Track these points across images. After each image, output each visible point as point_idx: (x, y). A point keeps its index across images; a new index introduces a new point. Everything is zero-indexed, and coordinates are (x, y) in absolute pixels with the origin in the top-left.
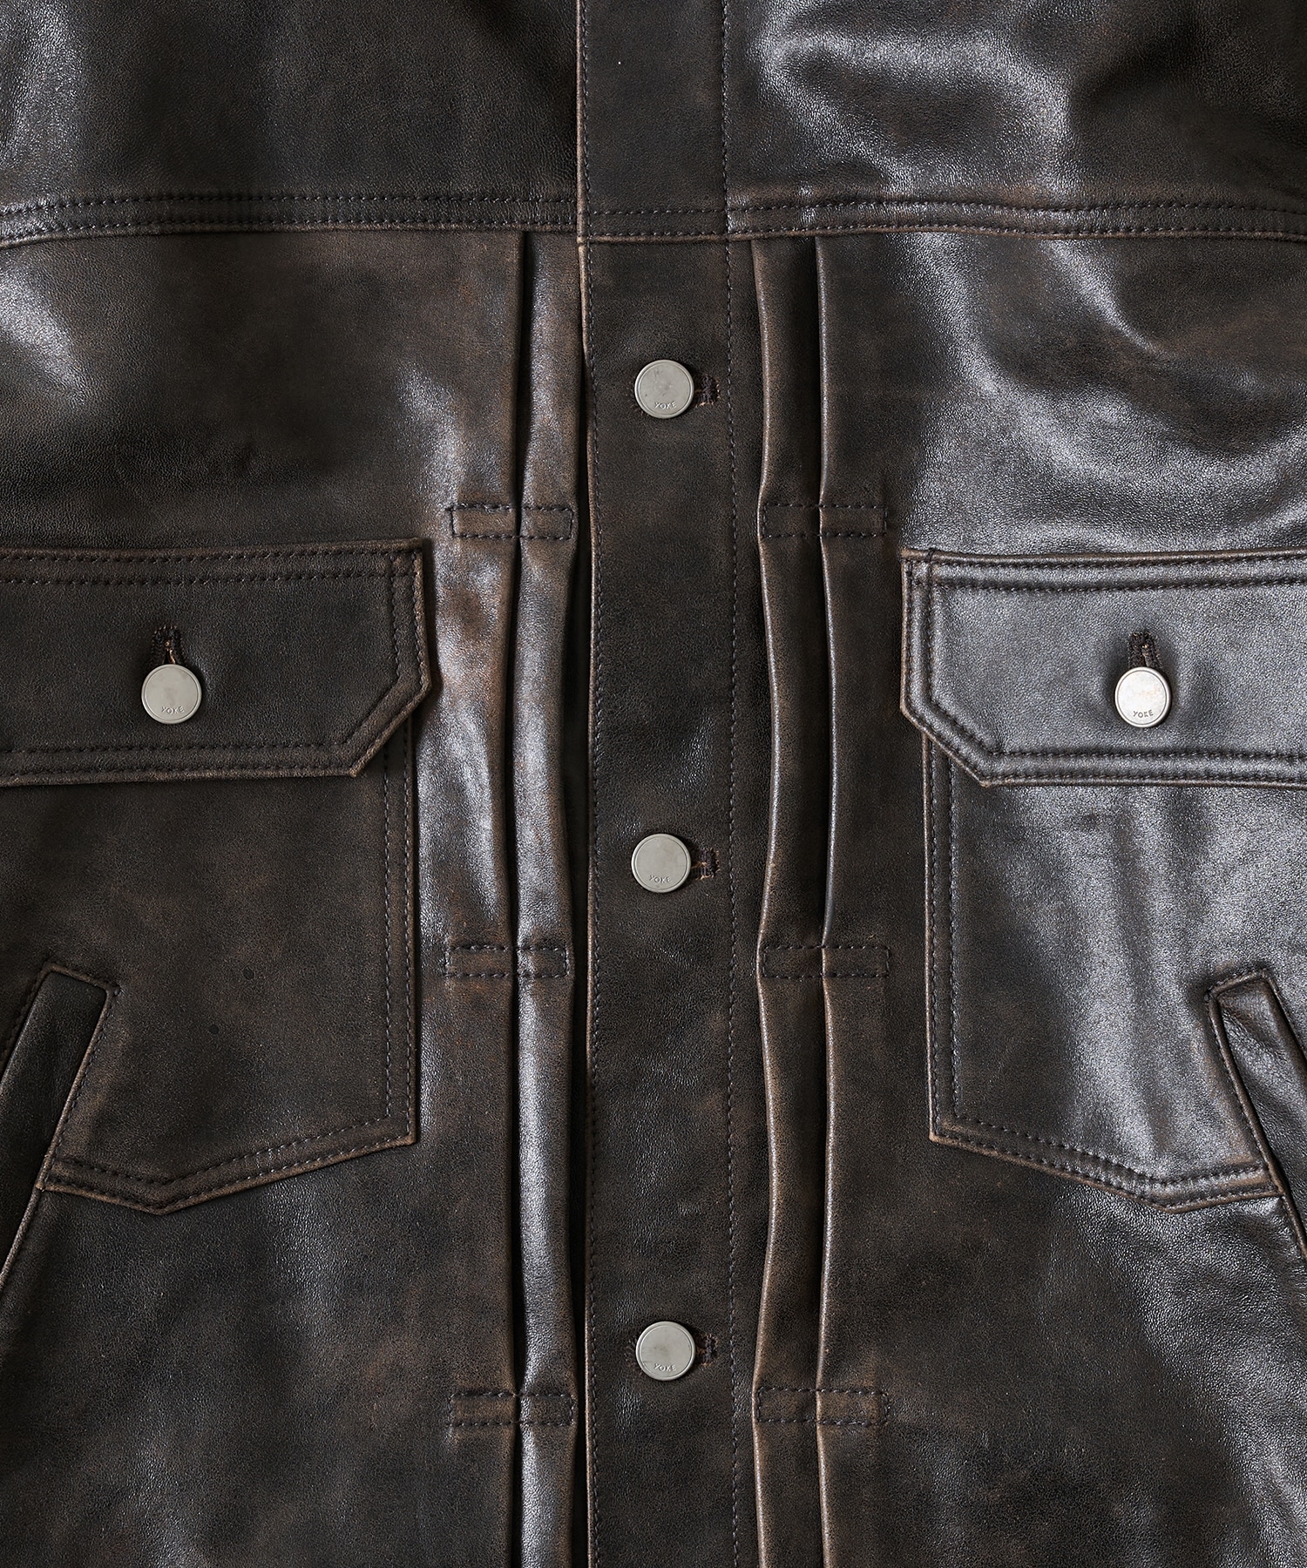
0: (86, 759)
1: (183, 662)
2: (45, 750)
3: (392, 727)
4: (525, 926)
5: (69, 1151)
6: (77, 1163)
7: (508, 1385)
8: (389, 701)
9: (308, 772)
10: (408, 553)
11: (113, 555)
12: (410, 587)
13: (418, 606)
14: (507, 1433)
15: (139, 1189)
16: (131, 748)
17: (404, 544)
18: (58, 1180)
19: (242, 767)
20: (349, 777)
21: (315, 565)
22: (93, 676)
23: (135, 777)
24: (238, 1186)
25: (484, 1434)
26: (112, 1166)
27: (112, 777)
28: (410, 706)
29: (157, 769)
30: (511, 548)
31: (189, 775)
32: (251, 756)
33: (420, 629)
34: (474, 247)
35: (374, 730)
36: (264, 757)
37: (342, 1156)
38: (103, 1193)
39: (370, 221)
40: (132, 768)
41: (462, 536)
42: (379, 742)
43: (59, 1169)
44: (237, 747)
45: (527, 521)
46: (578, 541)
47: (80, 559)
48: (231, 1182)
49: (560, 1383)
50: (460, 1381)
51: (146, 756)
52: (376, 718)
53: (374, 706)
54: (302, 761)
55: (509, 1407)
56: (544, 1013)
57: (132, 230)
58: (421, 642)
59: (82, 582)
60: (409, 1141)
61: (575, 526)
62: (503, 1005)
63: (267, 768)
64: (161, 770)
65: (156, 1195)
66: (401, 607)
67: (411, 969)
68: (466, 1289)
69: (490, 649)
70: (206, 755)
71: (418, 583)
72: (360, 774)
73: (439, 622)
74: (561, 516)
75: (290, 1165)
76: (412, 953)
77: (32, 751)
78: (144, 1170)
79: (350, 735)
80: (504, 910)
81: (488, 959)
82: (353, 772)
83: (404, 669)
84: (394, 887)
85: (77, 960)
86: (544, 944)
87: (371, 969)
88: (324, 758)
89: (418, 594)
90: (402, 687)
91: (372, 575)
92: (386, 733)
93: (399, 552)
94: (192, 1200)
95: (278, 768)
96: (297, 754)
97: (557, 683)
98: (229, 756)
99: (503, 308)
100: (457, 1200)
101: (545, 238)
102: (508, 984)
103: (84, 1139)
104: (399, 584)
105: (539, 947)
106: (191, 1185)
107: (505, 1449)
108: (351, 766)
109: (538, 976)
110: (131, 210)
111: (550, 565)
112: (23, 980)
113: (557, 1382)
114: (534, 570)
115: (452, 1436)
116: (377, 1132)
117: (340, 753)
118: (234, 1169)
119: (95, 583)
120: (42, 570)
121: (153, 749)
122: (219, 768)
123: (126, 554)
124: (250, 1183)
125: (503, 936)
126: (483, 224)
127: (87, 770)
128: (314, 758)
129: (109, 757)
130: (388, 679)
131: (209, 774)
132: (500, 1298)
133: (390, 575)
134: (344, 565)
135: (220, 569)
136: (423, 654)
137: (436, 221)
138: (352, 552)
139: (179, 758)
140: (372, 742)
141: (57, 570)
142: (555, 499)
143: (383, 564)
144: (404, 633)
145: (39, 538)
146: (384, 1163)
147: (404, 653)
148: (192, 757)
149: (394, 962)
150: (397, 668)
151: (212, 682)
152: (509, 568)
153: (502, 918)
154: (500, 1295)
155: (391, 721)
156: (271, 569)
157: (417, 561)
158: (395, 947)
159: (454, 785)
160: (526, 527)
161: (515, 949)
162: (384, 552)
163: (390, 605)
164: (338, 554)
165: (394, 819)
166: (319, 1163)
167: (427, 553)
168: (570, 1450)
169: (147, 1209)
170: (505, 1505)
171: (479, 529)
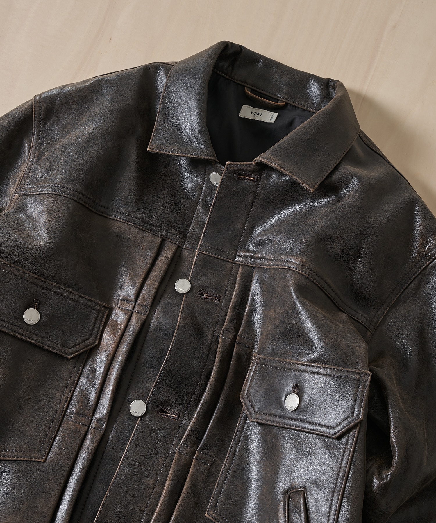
1: (38, 310)
3: (84, 350)
4: (97, 416)
8: (86, 343)
9: (58, 352)
10: (106, 308)
11: (33, 275)
12: (103, 317)
13: (103, 322)
16: (15, 326)
17: (106, 305)
19: (42, 343)
20: (67, 358)
21: (82, 300)
22: (13, 303)
23: (13, 333)
27: (7, 331)
28: (91, 346)
29: (19, 334)
30: (130, 313)
31: (27, 339)
32: (45, 341)
33: (101, 328)
34: (149, 237)
35: (79, 348)
36: (48, 343)
37: (23, 459)
39: (126, 220)
40: (13, 331)
41: (119, 307)
42: (79, 352)
44: (43, 338)
45: (137, 307)
46: (147, 317)
47: (24, 272)
51: (18, 329)
52: (81, 346)
53: (82, 342)
54: (57, 349)
56: (93, 439)
57: (69, 196)
58: (100, 332)
59: (21, 278)
60: (42, 461)
61: (148, 312)
62: (83, 433)
63: (48, 346)
64: (20, 335)
66: (99, 321)
67: (62, 415)
68: (41, 508)
69: (116, 338)
70: (34, 336)
71: (105, 317)
72: (71, 358)
73: (106, 329)
74: (145, 309)
75: (7, 457)
76: (64, 411)
79: (73, 347)
80: (93, 408)
81: (84, 420)
82: (69, 357)
83: (93, 337)
84: (67, 392)
86: (100, 420)
87: (52, 411)
88: (63, 350)
89: (104, 319)
90: (90, 341)
91: (95, 309)
92: (82, 351)
93: (104, 306)
95: (50, 348)
96: (57, 346)
97: (128, 350)
98: (39, 339)
99: (151, 255)
100: (49, 481)
101: (167, 242)
102: (86, 428)
104: (101, 315)
105: (98, 420)
108: (69, 356)
109: (94, 428)
110: (71, 192)
111: (138, 319)
114: (134, 319)
116: (35, 455)
117: (67, 350)
119: (25, 280)
120: (13, 270)
121: (21, 328)
122: (35, 341)
123: (36, 276)
125: (90, 415)
126: (154, 233)
128: (61, 349)
129: (8, 325)
130: (88, 337)
131: (32, 341)
132: (49, 514)
133: (99, 311)
134: (89, 303)
135: (58, 291)
136: (99, 335)
137: (143, 227)
138: (92, 301)
139: (26, 334)
140: (77, 351)
141: (16, 272)
142: (145, 304)
143: (98, 308)
144: (96, 327)
145: (15, 263)
146: (33, 465)
147: (94, 332)
148: (30, 335)
149: (58, 412)
150: (90, 336)
151: (43, 317)
152: (128, 318)
153: (92, 410)
154: (49, 513)
155: (84, 348)
156: (71, 296)
157: (107, 311)
158: (60, 408)
159: (93, 372)
160: (136, 309)
161: (92, 419)
162: (101, 305)
163: (96, 319)
164: (89, 300)
165: (74, 374)
166: (15, 459)
167: (111, 310)
171: (124, 307)
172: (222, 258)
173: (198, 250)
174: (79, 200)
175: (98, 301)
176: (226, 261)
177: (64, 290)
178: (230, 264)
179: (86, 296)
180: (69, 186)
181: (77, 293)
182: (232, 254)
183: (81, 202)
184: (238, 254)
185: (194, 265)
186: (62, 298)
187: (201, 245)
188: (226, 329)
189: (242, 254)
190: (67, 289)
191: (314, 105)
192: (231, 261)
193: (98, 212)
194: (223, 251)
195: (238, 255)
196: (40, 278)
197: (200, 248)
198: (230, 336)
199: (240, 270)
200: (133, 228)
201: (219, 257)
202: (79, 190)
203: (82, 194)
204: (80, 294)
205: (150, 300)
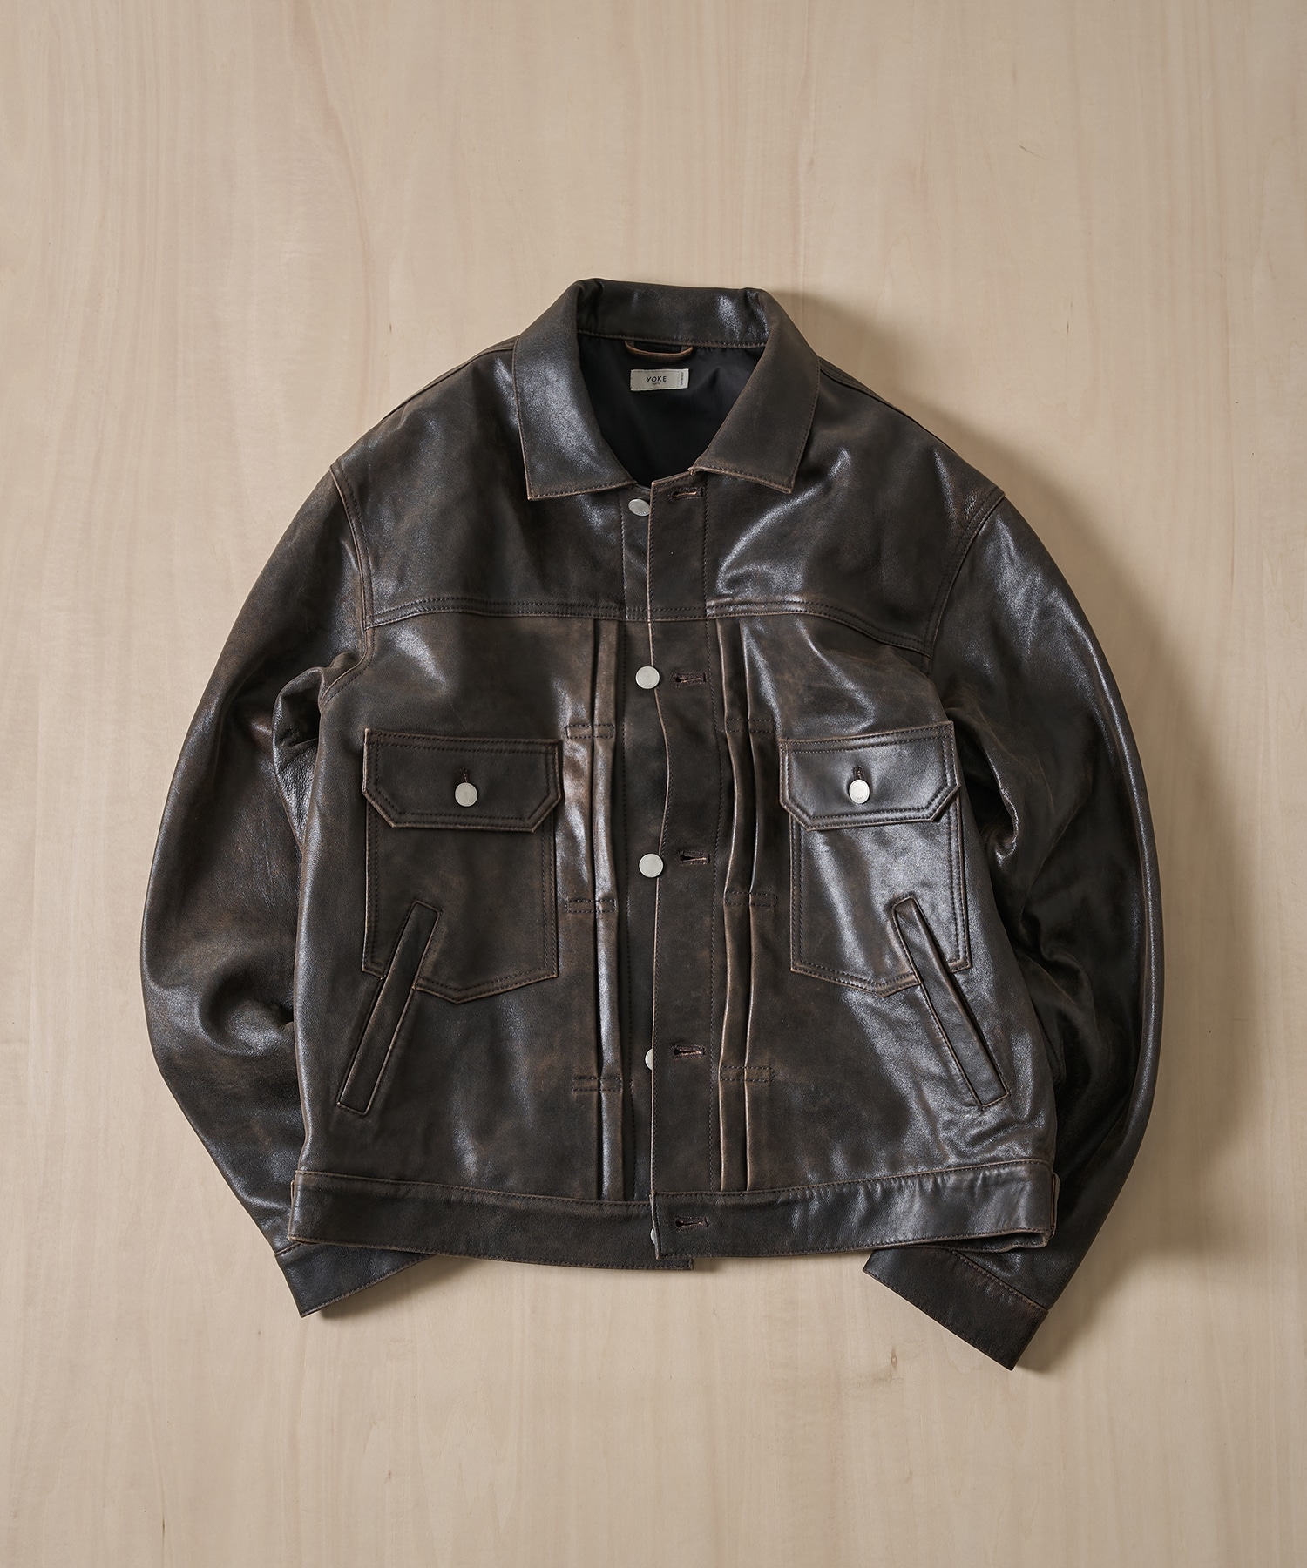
0: (434, 818)
1: (469, 782)
2: (418, 814)
3: (547, 813)
4: (599, 894)
5: (426, 974)
6: (427, 980)
7: (595, 1074)
8: (546, 803)
9: (516, 829)
10: (553, 745)
11: (446, 738)
12: (554, 759)
13: (557, 766)
14: (595, 1094)
15: (451, 992)
16: (450, 815)
17: (552, 741)
18: (421, 986)
19: (492, 825)
20: (530, 832)
21: (520, 747)
22: (437, 785)
23: (452, 827)
24: (487, 994)
25: (586, 1094)
26: (441, 982)
27: (443, 826)
28: (554, 805)
29: (460, 824)
30: (590, 741)
31: (472, 827)
32: (495, 821)
33: (558, 775)
34: (576, 625)
35: (541, 813)
36: (500, 822)
37: (528, 983)
38: (438, 993)
41: (571, 738)
42: (542, 819)
43: (421, 981)
44: (490, 817)
45: (596, 729)
46: (616, 738)
47: (433, 739)
48: (485, 993)
49: (616, 1073)
50: (576, 1072)
51: (456, 819)
52: (541, 809)
53: (541, 804)
54: (514, 825)
55: (596, 1084)
56: (607, 926)
58: (558, 780)
59: (434, 749)
60: (555, 976)
61: (615, 731)
62: (591, 923)
63: (500, 827)
65: (456, 995)
66: (551, 766)
67: (554, 909)
68: (579, 1034)
69: (584, 782)
70: (478, 820)
71: (557, 757)
72: (536, 831)
73: (564, 773)
74: (609, 727)
75: (507, 987)
76: (554, 902)
77: (413, 814)
78: (453, 984)
79: (532, 815)
80: (591, 885)
81: (585, 905)
82: (533, 830)
83: (552, 791)
84: (547, 877)
85: (427, 899)
86: (606, 899)
87: (538, 909)
88: (522, 824)
89: (557, 761)
90: (551, 797)
91: (541, 752)
92: (545, 815)
93: (550, 744)
94: (470, 999)
95: (504, 827)
96: (512, 822)
97: (609, 794)
98: (487, 821)
99: (587, 649)
100: (575, 999)
101: (602, 622)
102: (592, 915)
103: (430, 970)
104: (550, 757)
105: (604, 900)
106: (470, 992)
107: (595, 1100)
108: (532, 828)
109: (603, 911)
111: (606, 746)
112: (407, 906)
113: (614, 1072)
114: (600, 749)
115: (574, 1094)
116: (542, 973)
117: (528, 822)
118: (486, 987)
119: (439, 749)
120: (419, 743)
121: (459, 816)
122: (483, 825)
123: (451, 738)
124: (491, 993)
125: (591, 896)
126: (579, 616)
127: (434, 823)
128: (518, 824)
129: (443, 818)
130: (546, 794)
131: (479, 827)
133: (547, 753)
134: (530, 748)
135: (486, 747)
136: (558, 785)
137: (562, 614)
138: (533, 743)
139: (469, 820)
140: (539, 819)
141: (425, 744)
142: (606, 722)
143: (543, 749)
144: (551, 776)
145: (418, 730)
146: (545, 985)
147: (551, 784)
148: (474, 820)
149: (548, 906)
150: (548, 791)
151: (482, 791)
152: (590, 749)
153: (590, 889)
154: (593, 1037)
155: (547, 810)
156: (504, 747)
157: (556, 749)
158: (547, 901)
159: (571, 837)
160: (596, 733)
161: (595, 901)
162: (545, 744)
163: (547, 765)
164: (529, 743)
165: (546, 850)
166: (518, 986)
167: (560, 744)
168: (620, 1100)
169: (454, 1001)
170: (595, 1121)
171: (578, 734)
172: (688, 618)
173: (651, 619)
174: (465, 611)
175: (540, 740)
176: (694, 621)
177: (493, 742)
178: (702, 624)
179: (522, 740)
180: (446, 596)
181: (510, 740)
182: (699, 608)
183: (469, 611)
184: (708, 604)
185: (653, 643)
186: (493, 754)
187: (651, 610)
188: (730, 718)
189: (713, 603)
190: (496, 740)
191: (735, 337)
192: (702, 618)
193: (492, 615)
194: (686, 609)
195: (708, 607)
196: (456, 739)
197: (651, 616)
198: (739, 727)
199: (719, 628)
200: (550, 620)
201: (683, 619)
202: (460, 596)
203: (466, 599)
204: (514, 740)
205: (611, 714)
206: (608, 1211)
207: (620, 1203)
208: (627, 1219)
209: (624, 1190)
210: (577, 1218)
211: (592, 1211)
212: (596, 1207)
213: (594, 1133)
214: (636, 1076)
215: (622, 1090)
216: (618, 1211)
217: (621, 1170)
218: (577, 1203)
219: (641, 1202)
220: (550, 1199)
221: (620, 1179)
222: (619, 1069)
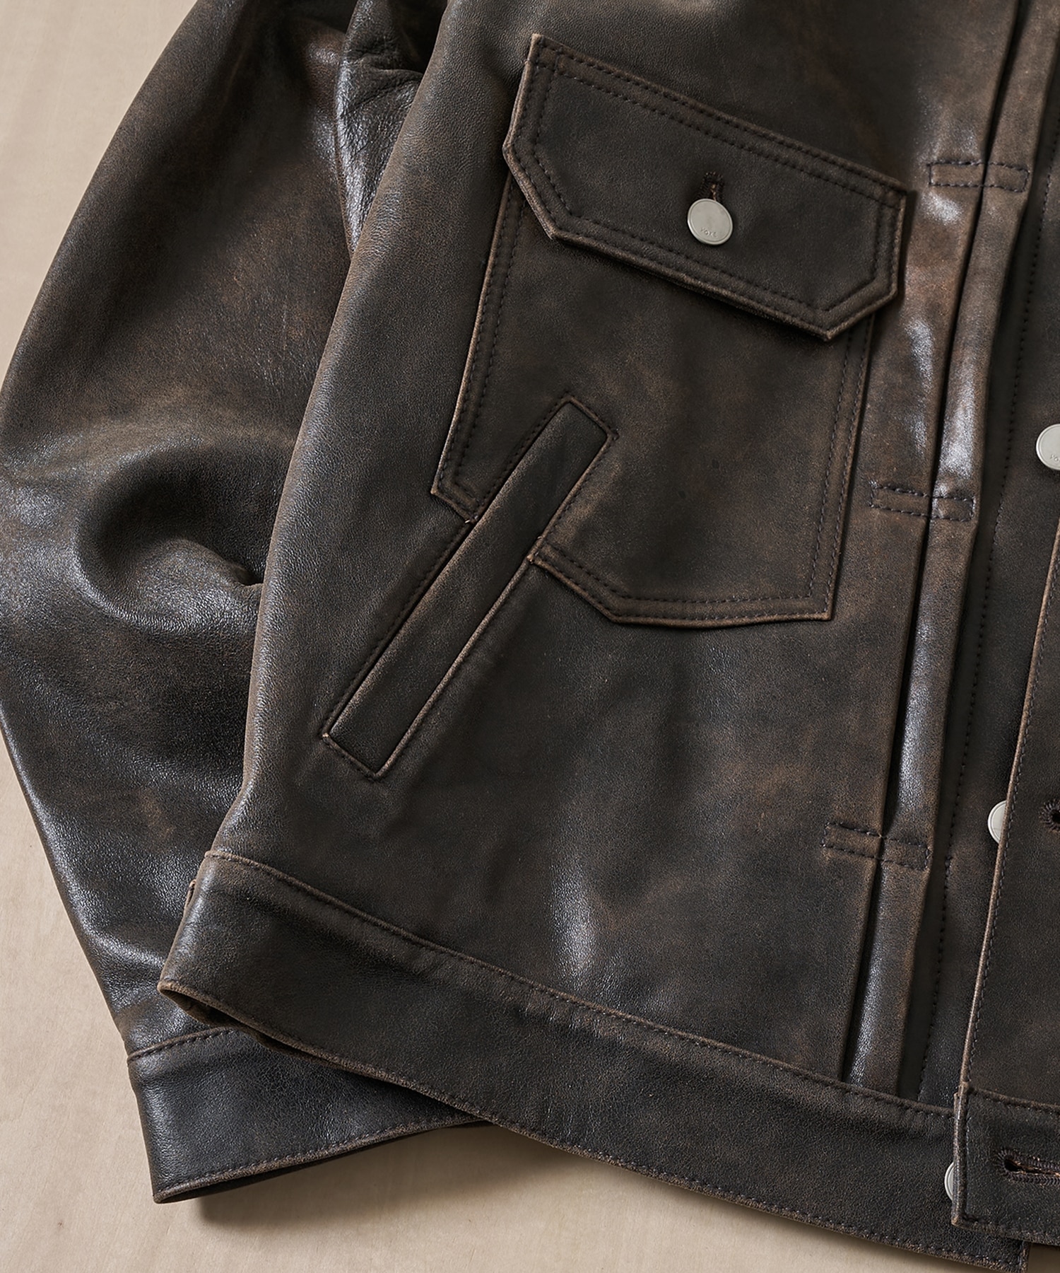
0: (636, 243)
1: (721, 202)
2: (606, 226)
3: (864, 311)
4: (943, 485)
5: (558, 539)
6: (563, 553)
7: (877, 825)
8: (866, 292)
9: (797, 322)
10: (899, 191)
11: (691, 102)
12: (895, 218)
13: (898, 233)
14: (870, 864)
15: (605, 593)
16: (671, 249)
17: (898, 183)
18: (545, 560)
19: (750, 298)
20: (823, 338)
21: (833, 172)
22: (655, 184)
23: (669, 272)
24: (678, 622)
25: (852, 859)
26: (589, 566)
27: (653, 265)
28: (880, 302)
29: (687, 273)
30: (975, 194)
32: (758, 292)
33: (897, 250)
35: (851, 309)
36: (768, 297)
38: (577, 584)
40: (669, 265)
41: (936, 185)
42: (852, 320)
43: (547, 550)
44: (749, 282)
45: (992, 174)
46: (1031, 195)
47: (666, 96)
48: (674, 618)
49: (921, 833)
50: (837, 811)
51: (681, 260)
52: (854, 300)
53: (854, 291)
54: (794, 313)
55: (873, 844)
56: (950, 546)
58: (896, 259)
59: (663, 114)
60: (825, 616)
61: (1029, 183)
62: (917, 534)
63: (767, 306)
64: (690, 276)
65: (614, 602)
66: (887, 229)
67: (845, 496)
68: (856, 738)
69: (949, 268)
70: (724, 276)
71: (900, 217)
72: (837, 338)
73: (910, 248)
74: (1019, 174)
75: (722, 617)
76: (847, 484)
77: (596, 222)
78: (610, 577)
79: (832, 306)
80: (929, 464)
81: (911, 501)
82: (829, 334)
83: (881, 274)
84: (841, 434)
85: (592, 400)
86: (956, 495)
87: (812, 489)
88: (810, 315)
89: (900, 225)
90: (876, 286)
91: (870, 197)
92: (859, 315)
93: (893, 188)
94: (641, 620)
95: (775, 309)
96: (792, 304)
98: (742, 285)
100: (859, 667)
102: (922, 521)
103: (571, 535)
104: (888, 213)
105: (949, 498)
106: (643, 607)
107: (868, 876)
108: (828, 330)
109: (947, 519)
111: (1005, 206)
112: (548, 399)
113: (918, 832)
115: (827, 855)
116: (800, 605)
117: (820, 314)
118: (678, 608)
119: (672, 118)
120: (636, 92)
121: (687, 258)
122: (733, 291)
123: (701, 105)
124: (687, 623)
125: (925, 484)
127: (635, 253)
128: (803, 312)
129: (654, 250)
130: (867, 275)
131: (724, 292)
132: (884, 751)
133: (882, 203)
134: (853, 180)
135: (766, 146)
136: (895, 268)
138: (859, 173)
139: (705, 271)
140: (846, 317)
141: (646, 97)
142: (1017, 160)
143: (878, 191)
144: (884, 247)
145: (638, 69)
146: (801, 629)
147: (881, 262)
148: (715, 275)
149: (833, 488)
150: (873, 271)
151: (741, 223)
152: (970, 214)
153: (926, 472)
154: (884, 749)
155: (862, 307)
156: (801, 160)
157: (903, 202)
158: (834, 478)
160: (991, 180)
161: (931, 499)
162: (883, 184)
163: (879, 224)
164: (851, 170)
165: (849, 385)
166: (746, 620)
167: (912, 199)
168: (922, 888)
169: (606, 613)
170: (862, 916)
171: (952, 180)
175: (874, 173)
177: (781, 143)
179: (840, 160)
181: (815, 151)
186: (778, 166)
190: (789, 140)
196: (710, 110)
204: (824, 154)
205: (1029, 147)
206: (858, 1107)
207: (888, 1097)
208: (895, 1136)
209: (901, 1072)
210: (787, 1105)
211: (826, 1098)
212: (834, 1093)
213: (856, 939)
214: (962, 853)
215: (927, 871)
216: (880, 1113)
217: (901, 1026)
218: (796, 1074)
219: (933, 1108)
220: (737, 1054)
221: (895, 1045)
222: (928, 826)
